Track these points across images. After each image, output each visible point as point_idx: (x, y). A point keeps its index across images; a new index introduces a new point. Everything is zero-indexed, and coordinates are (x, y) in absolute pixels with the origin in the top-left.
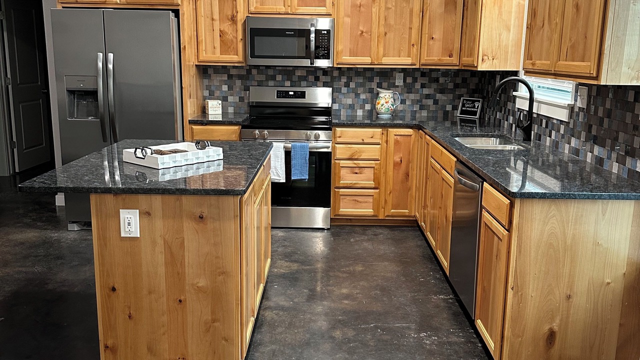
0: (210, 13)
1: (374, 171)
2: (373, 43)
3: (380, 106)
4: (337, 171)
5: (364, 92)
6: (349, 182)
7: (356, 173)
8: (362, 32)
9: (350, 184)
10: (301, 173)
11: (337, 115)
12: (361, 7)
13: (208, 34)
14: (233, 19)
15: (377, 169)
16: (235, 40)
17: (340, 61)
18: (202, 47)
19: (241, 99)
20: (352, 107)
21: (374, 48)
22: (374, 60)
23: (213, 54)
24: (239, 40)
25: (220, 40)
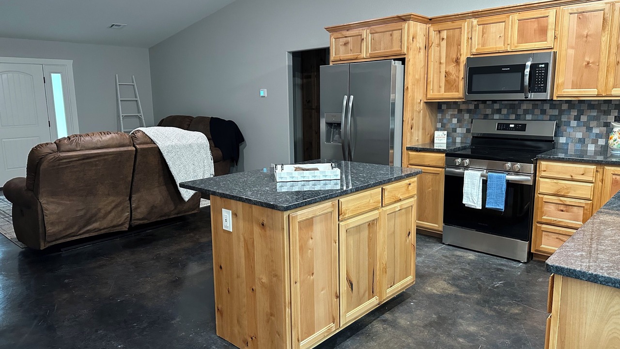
0: (438, 58)
1: (584, 211)
2: (600, 73)
3: (612, 141)
4: (540, 206)
5: (598, 126)
6: (553, 219)
7: (562, 211)
8: (588, 63)
9: (554, 221)
10: (497, 203)
11: (563, 149)
12: (588, 37)
13: (435, 75)
14: (457, 61)
15: (587, 210)
16: (457, 79)
17: (559, 93)
18: (430, 87)
19: (468, 131)
20: (582, 141)
21: (602, 79)
22: (600, 91)
23: (439, 93)
24: (460, 79)
25: (445, 80)
